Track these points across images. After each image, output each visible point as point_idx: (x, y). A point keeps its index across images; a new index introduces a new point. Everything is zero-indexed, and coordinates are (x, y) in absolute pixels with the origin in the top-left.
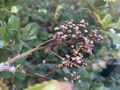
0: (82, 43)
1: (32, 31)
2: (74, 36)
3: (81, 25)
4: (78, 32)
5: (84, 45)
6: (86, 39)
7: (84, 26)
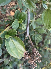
0: (32, 60)
1: (39, 38)
2: (35, 57)
3: (39, 60)
4: (36, 58)
5: (31, 60)
6: (34, 61)
7: (39, 61)
